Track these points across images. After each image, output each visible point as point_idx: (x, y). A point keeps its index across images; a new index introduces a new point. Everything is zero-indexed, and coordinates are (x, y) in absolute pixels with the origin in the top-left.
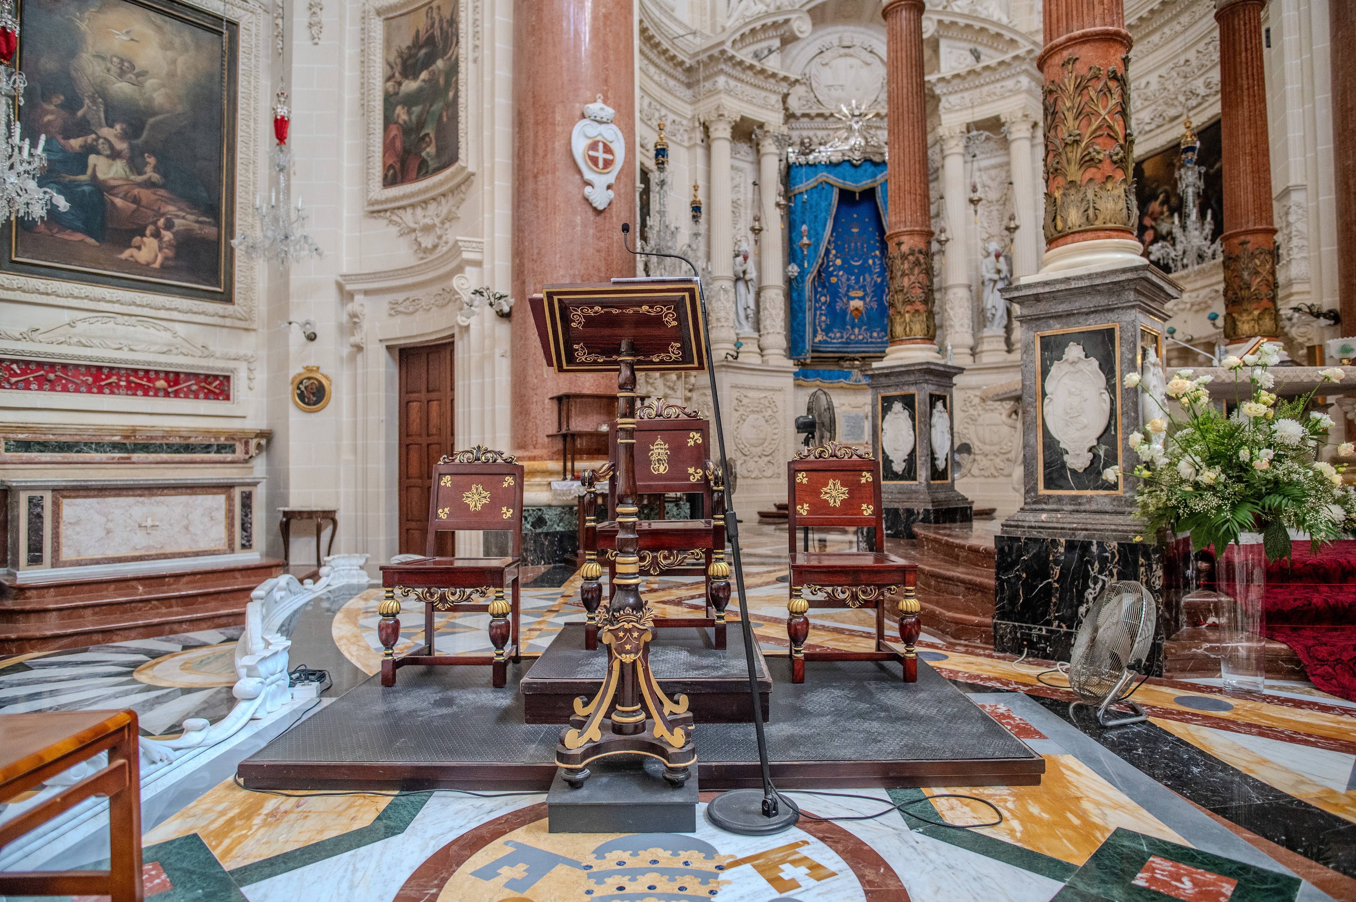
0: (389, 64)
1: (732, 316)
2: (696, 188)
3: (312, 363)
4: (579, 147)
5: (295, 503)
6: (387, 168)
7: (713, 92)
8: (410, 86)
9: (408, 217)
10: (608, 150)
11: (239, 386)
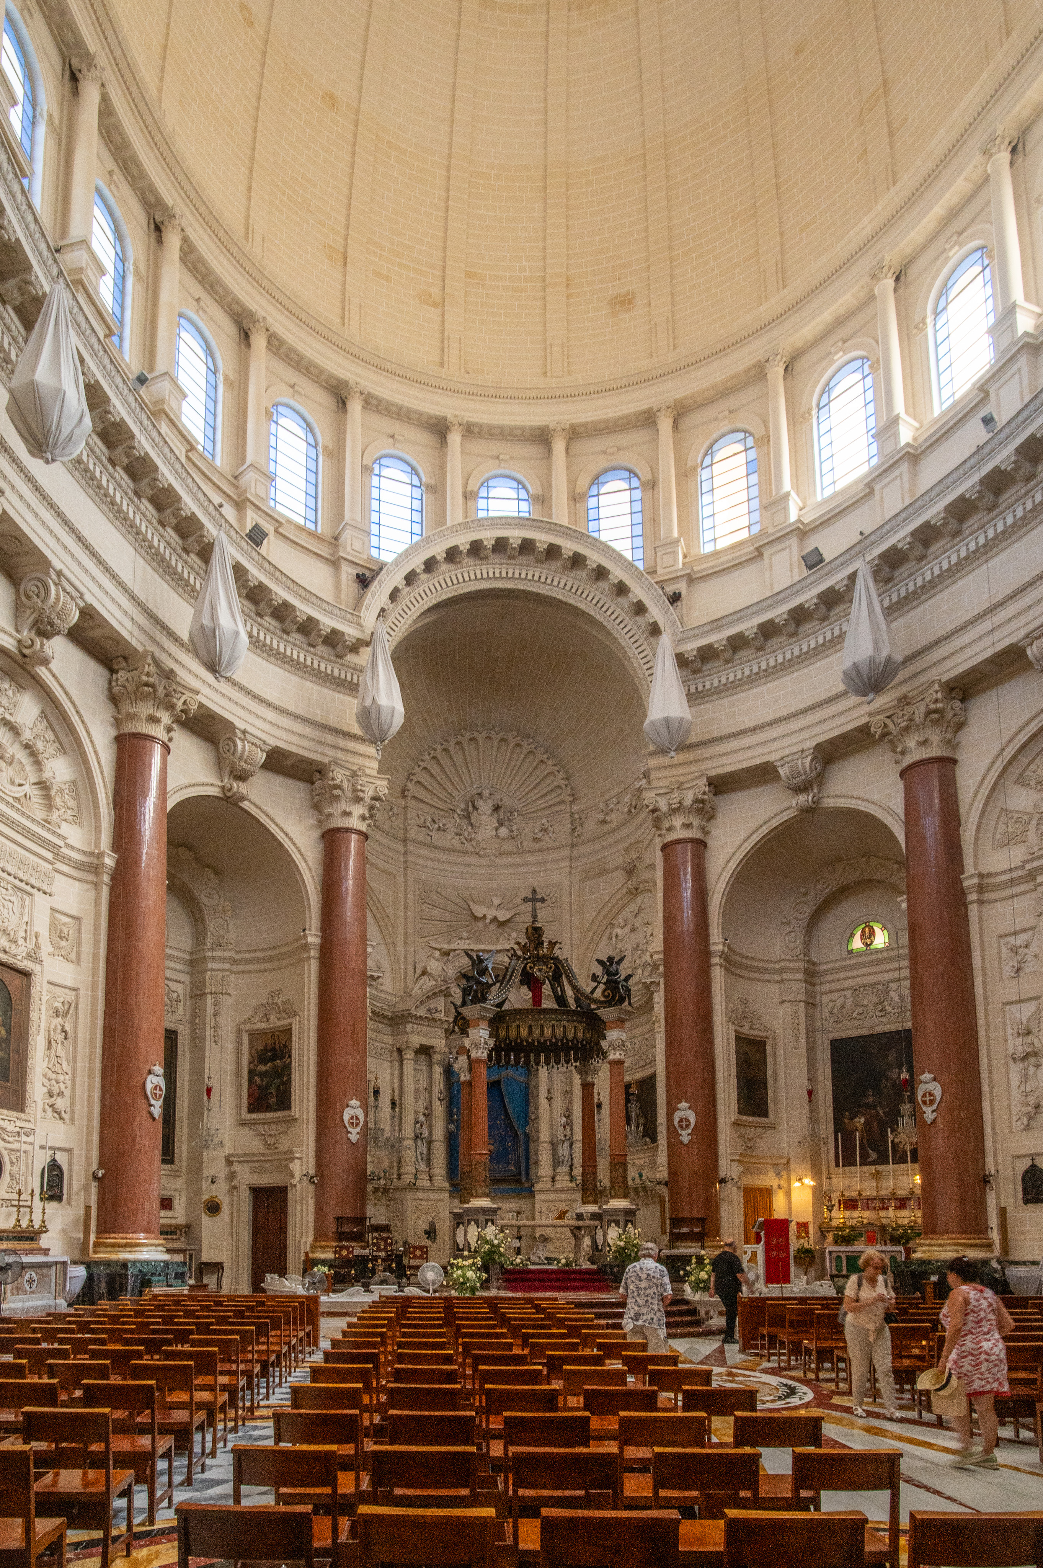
0: (251, 1055)
1: (414, 1159)
2: (393, 1091)
3: (213, 1194)
4: (346, 1118)
5: (204, 1259)
6: (249, 1104)
7: (405, 1032)
8: (262, 1068)
9: (261, 1128)
10: (357, 1119)
11: (176, 1203)
